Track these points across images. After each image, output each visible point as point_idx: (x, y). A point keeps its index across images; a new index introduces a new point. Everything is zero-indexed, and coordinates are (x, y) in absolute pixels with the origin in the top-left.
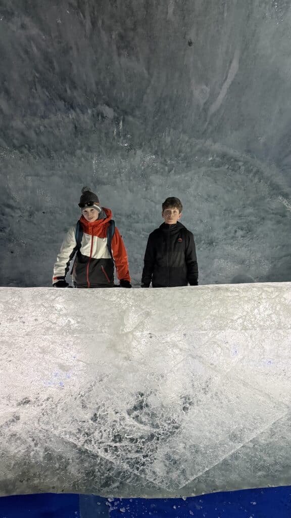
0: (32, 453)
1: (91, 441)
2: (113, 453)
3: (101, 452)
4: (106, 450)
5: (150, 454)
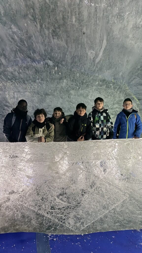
0: (15, 215)
1: (41, 209)
2: (51, 214)
3: (46, 214)
4: (48, 213)
5: (67, 215)
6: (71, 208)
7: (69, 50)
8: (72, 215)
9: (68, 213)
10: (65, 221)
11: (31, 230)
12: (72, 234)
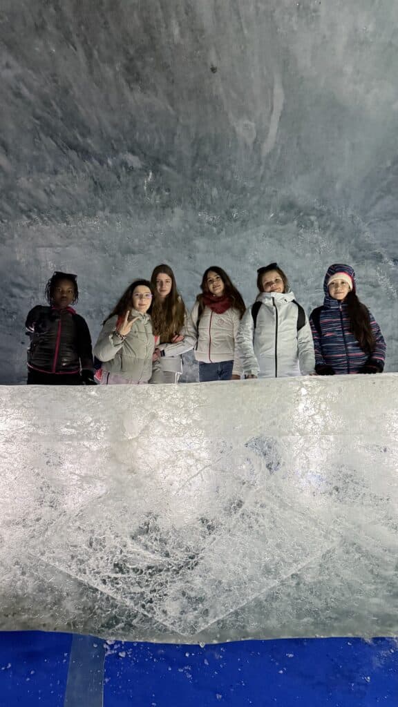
6: (169, 569)
7: (181, 121)
8: (172, 590)
9: (161, 584)
10: (153, 605)
11: (60, 625)
12: (173, 641)
